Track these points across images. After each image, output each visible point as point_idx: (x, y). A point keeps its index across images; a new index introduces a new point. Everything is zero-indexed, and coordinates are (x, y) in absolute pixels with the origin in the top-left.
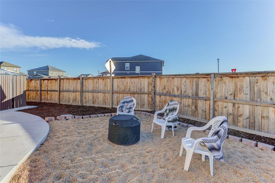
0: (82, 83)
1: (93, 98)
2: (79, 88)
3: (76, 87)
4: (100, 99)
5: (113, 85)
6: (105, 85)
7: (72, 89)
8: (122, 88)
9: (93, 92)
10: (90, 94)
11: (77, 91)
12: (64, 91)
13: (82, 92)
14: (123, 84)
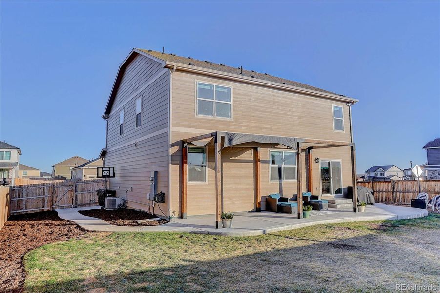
0: (393, 185)
1: (404, 197)
2: (390, 189)
3: (388, 188)
4: (409, 198)
5: (420, 187)
6: (413, 187)
7: (384, 190)
8: (428, 189)
9: (403, 192)
10: (401, 194)
11: (388, 192)
12: (376, 192)
13: (393, 192)
14: (428, 186)
